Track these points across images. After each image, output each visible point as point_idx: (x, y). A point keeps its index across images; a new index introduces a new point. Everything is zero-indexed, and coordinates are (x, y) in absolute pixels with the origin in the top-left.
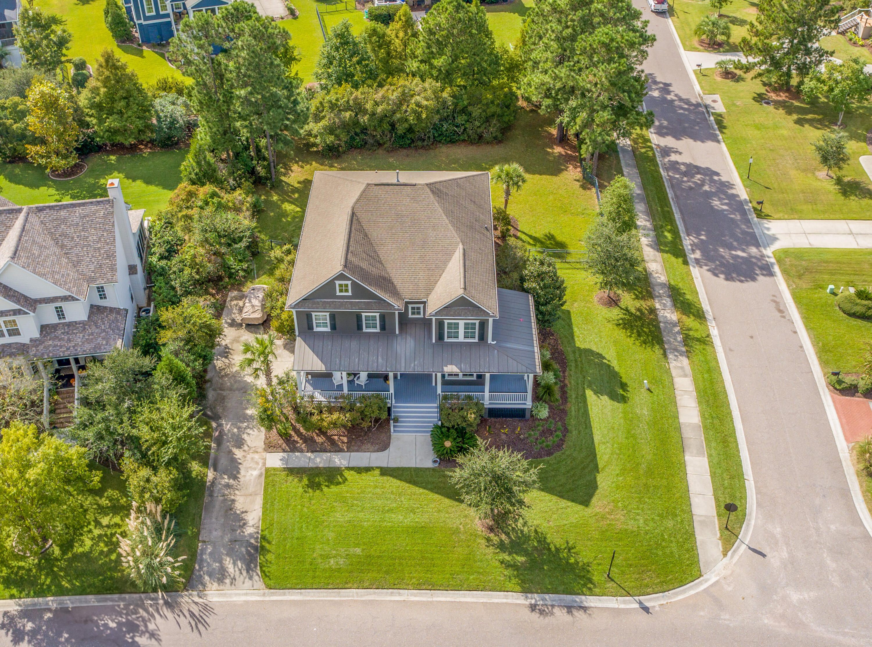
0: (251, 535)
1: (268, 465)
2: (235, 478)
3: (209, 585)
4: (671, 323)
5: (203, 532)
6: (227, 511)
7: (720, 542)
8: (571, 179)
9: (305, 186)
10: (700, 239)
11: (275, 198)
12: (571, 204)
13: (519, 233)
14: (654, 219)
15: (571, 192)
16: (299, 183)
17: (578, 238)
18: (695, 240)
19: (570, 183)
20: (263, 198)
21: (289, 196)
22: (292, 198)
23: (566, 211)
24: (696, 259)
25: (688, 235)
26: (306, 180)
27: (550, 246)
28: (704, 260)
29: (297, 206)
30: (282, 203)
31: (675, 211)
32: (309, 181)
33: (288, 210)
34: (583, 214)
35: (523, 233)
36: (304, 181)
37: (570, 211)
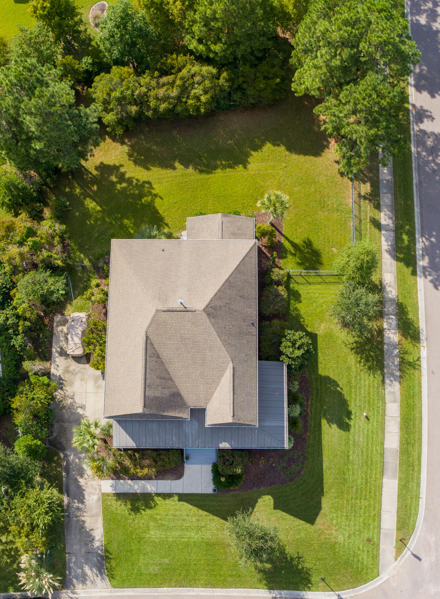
0: (98, 548)
1: (103, 491)
2: (83, 503)
3: (76, 585)
4: (393, 345)
5: (67, 546)
6: (80, 530)
7: (394, 549)
8: (332, 159)
9: (102, 174)
10: (431, 242)
11: (78, 190)
12: (329, 197)
13: (283, 238)
14: (396, 217)
15: (331, 180)
16: (97, 168)
17: (331, 244)
18: (427, 244)
19: (331, 165)
20: (67, 190)
21: (89, 188)
22: (92, 191)
23: (324, 207)
24: (424, 268)
25: (422, 236)
26: (102, 163)
27: (307, 255)
28: (430, 268)
29: (97, 203)
30: (85, 199)
31: (415, 204)
32: (105, 165)
33: (90, 209)
34: (338, 211)
35: (287, 238)
36: (100, 165)
37: (328, 206)
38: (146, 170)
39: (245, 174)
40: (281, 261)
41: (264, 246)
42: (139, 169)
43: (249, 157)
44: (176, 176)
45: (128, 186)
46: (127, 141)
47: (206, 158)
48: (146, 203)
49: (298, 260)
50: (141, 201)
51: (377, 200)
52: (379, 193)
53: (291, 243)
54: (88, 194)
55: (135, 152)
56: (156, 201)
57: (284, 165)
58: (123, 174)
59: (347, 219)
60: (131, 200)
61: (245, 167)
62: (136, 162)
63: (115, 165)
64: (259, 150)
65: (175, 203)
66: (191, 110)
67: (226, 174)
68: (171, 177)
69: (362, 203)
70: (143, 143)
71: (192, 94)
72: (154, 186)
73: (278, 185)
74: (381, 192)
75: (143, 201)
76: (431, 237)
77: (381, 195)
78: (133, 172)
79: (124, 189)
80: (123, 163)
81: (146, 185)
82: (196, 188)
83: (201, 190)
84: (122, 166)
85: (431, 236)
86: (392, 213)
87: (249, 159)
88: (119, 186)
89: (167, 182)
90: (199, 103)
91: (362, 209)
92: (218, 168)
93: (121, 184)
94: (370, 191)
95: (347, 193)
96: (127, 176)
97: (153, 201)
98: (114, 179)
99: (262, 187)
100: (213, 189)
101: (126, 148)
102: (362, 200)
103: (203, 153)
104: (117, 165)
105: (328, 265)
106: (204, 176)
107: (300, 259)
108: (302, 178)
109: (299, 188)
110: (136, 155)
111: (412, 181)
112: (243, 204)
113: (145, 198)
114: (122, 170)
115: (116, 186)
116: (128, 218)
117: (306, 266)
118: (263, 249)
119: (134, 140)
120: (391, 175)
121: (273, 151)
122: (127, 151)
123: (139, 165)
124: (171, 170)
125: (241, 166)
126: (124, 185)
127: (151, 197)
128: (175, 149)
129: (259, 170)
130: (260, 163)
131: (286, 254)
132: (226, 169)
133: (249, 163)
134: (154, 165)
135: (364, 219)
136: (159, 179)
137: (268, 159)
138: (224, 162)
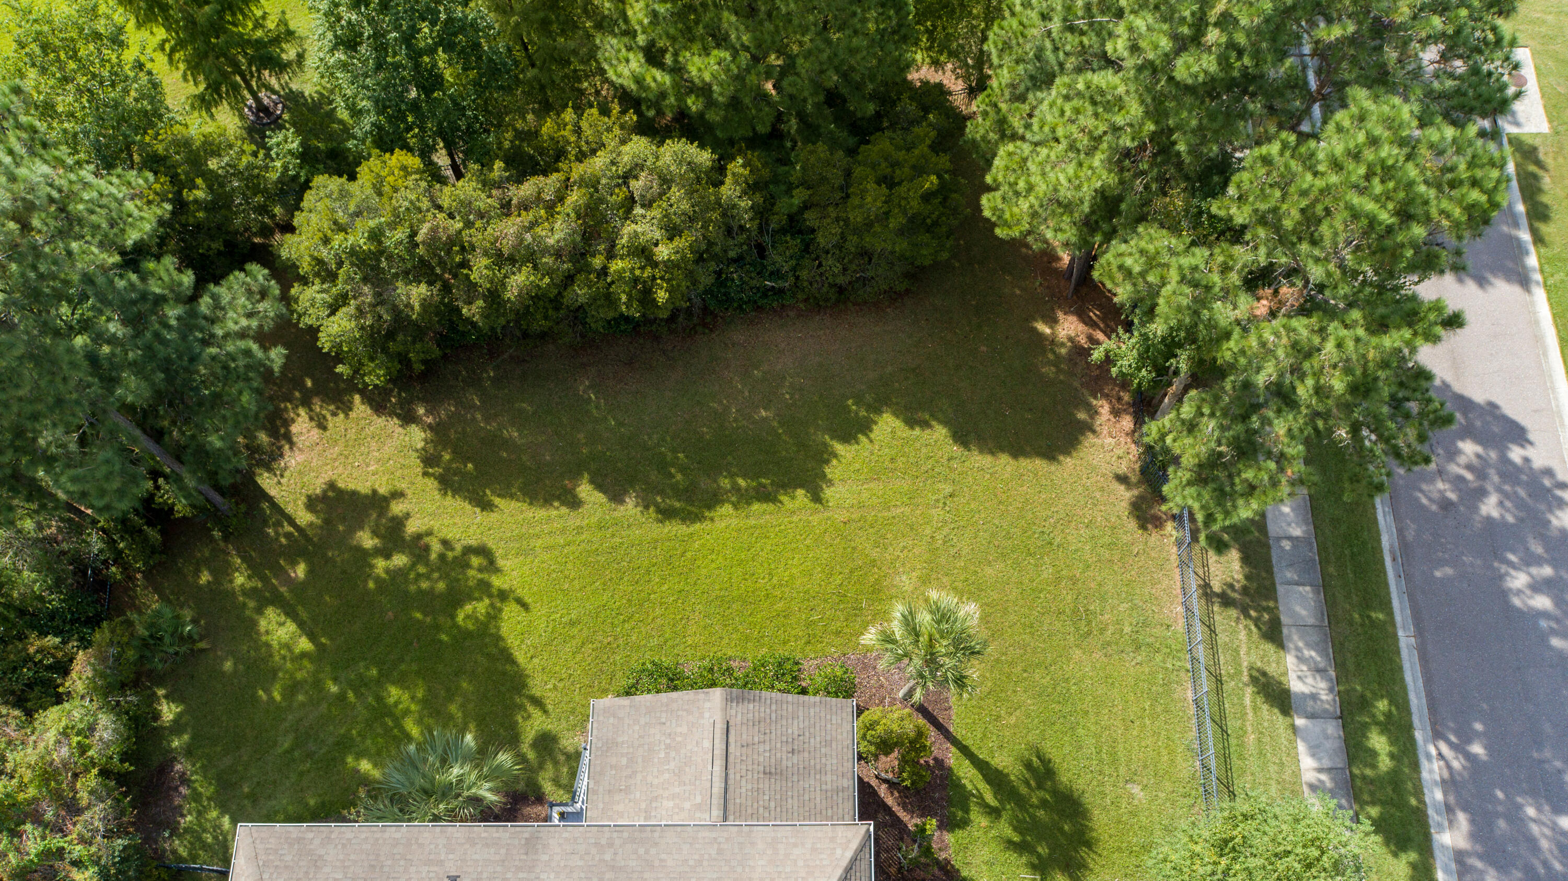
8: (1106, 469)
9: (328, 522)
10: (1469, 756)
11: (240, 579)
12: (1103, 599)
13: (954, 749)
14: (1340, 666)
15: (1107, 540)
16: (312, 503)
17: (1122, 770)
18: (1456, 764)
19: (1102, 489)
20: (205, 577)
21: (280, 572)
22: (289, 582)
23: (1089, 633)
24: (1459, 856)
25: (1437, 735)
26: (332, 485)
27: (1041, 813)
28: (1480, 857)
29: (301, 625)
30: (260, 611)
31: (1398, 618)
32: (340, 493)
33: (275, 644)
34: (1138, 648)
35: (965, 751)
36: (325, 492)
37: (1102, 631)
38: (478, 510)
39: (815, 519)
40: (949, 838)
41: (886, 781)
42: (457, 505)
43: (827, 462)
44: (579, 530)
45: (414, 565)
46: (421, 411)
47: (683, 469)
48: (471, 627)
49: (1009, 832)
50: (453, 617)
51: (1267, 609)
52: (1273, 584)
53: (981, 766)
54: (274, 590)
55: (444, 449)
56: (505, 615)
57: (948, 489)
58: (399, 523)
59: (1173, 677)
60: (418, 615)
61: (817, 498)
62: (447, 484)
63: (375, 492)
64: (862, 438)
65: (572, 623)
66: (624, 298)
67: (752, 522)
68: (563, 531)
69: (1217, 617)
70: (474, 419)
71: (624, 241)
72: (500, 563)
73: (926, 556)
74: (1278, 580)
75: (460, 617)
76: (1469, 741)
77: (1281, 589)
78: (433, 515)
79: (396, 574)
80: (402, 485)
81: (475, 561)
82: (648, 572)
83: (664, 580)
84: (398, 495)
85: (1466, 737)
86: (1323, 652)
87: (827, 470)
88: (380, 565)
89: (547, 548)
90: (648, 272)
91: (1222, 638)
92: (722, 502)
93: (388, 557)
94: (1240, 577)
95: (1166, 582)
96: (412, 527)
97: (494, 616)
98: (367, 540)
99: (873, 563)
100: (704, 572)
101: (417, 436)
102: (1216, 608)
103: (674, 451)
104: (382, 491)
105: (1119, 849)
106: (675, 528)
107: (1015, 829)
108: (1008, 536)
109: (1000, 566)
110: (447, 457)
111: (1379, 541)
112: (809, 624)
113: (468, 608)
114: (397, 508)
115: (372, 567)
116: (402, 682)
117: (1039, 856)
118: (883, 790)
119: (447, 409)
120: (1307, 524)
121: (906, 441)
122: (420, 445)
123: (456, 492)
124: (564, 510)
125: (800, 492)
126: (400, 560)
127: (487, 601)
128: (581, 436)
129: (861, 506)
130: (867, 481)
131: (967, 811)
132: (749, 504)
133: (830, 483)
134: (506, 494)
135: (1232, 677)
136: (521, 537)
137: (893, 471)
138: (742, 482)
